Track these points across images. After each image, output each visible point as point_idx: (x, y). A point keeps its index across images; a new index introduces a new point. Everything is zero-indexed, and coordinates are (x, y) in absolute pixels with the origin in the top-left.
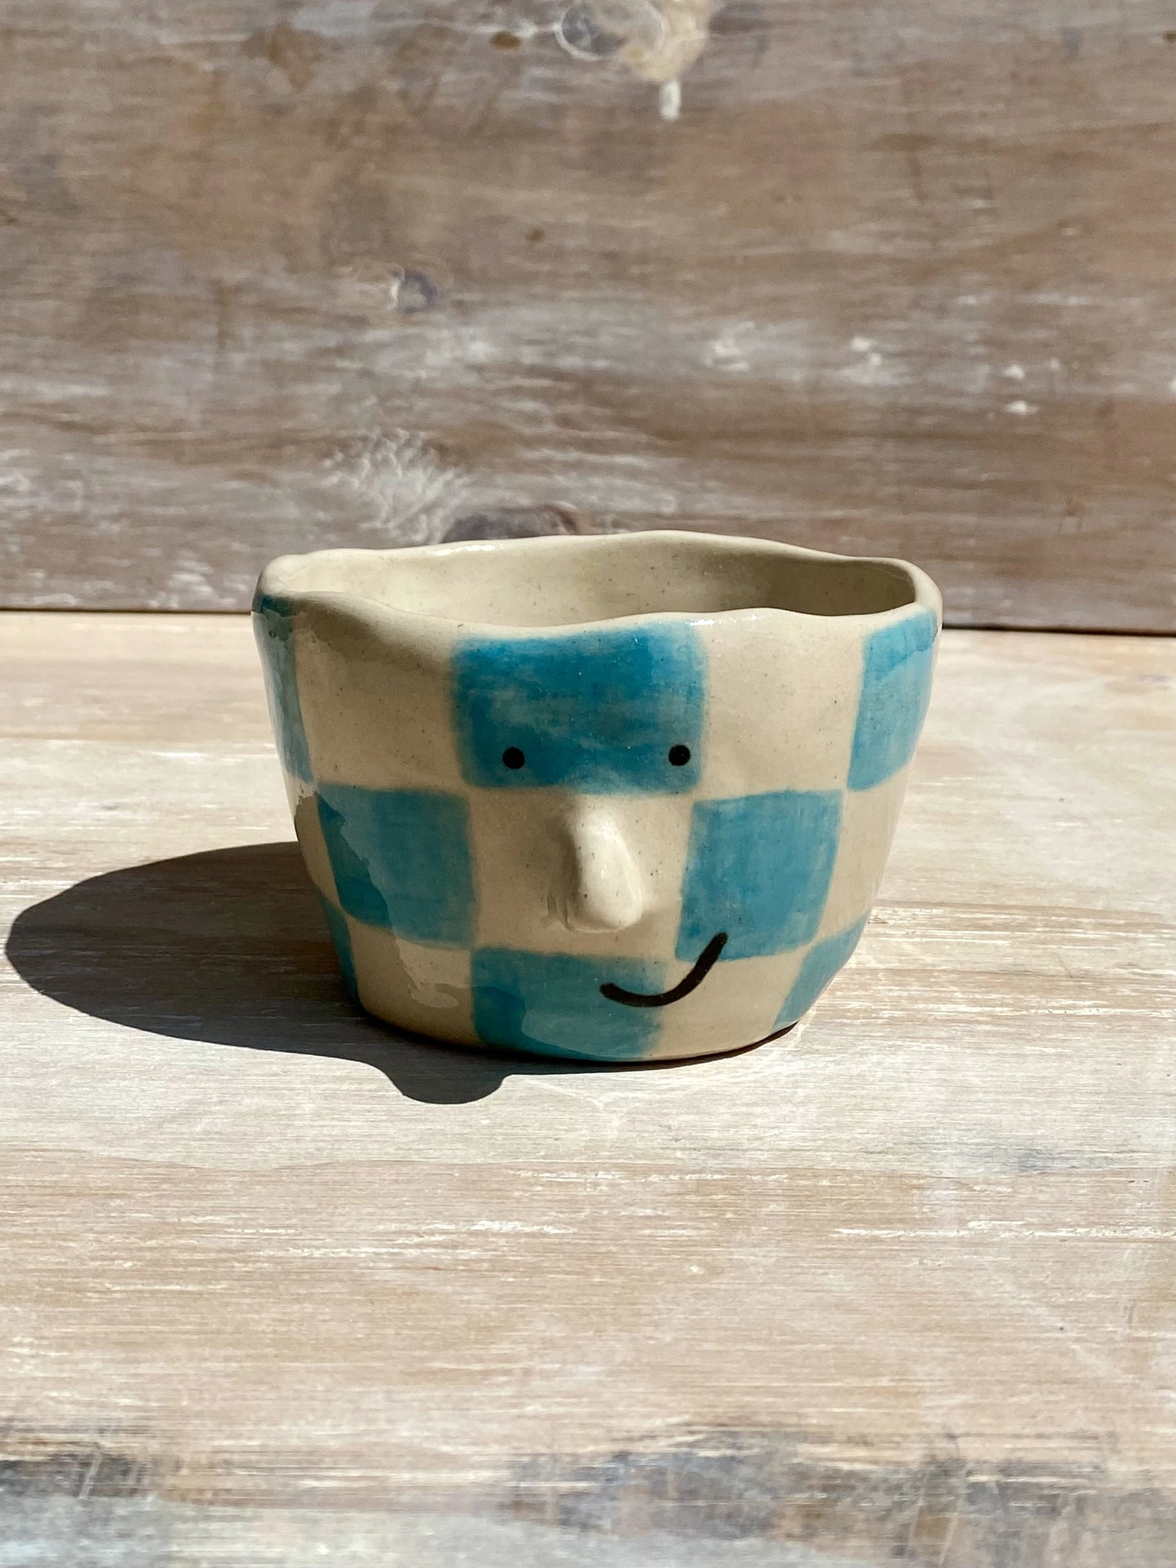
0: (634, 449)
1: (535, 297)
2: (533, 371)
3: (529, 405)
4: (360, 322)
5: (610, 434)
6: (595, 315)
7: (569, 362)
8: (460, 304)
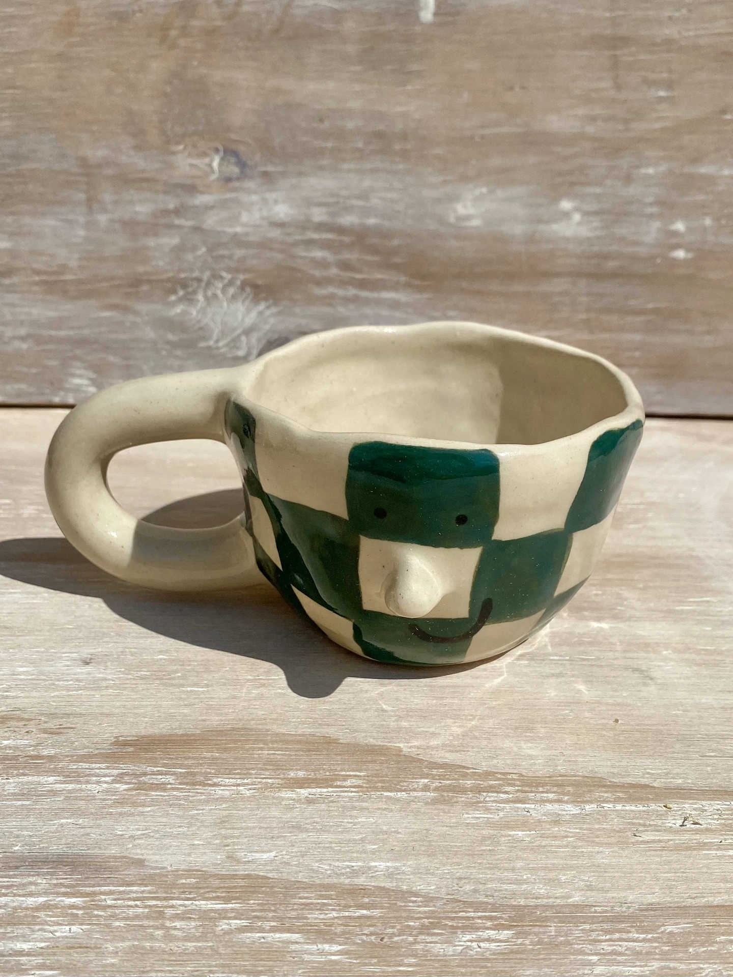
0: (395, 287)
1: (321, 168)
2: (321, 227)
3: (318, 254)
4: (192, 189)
5: (379, 276)
6: (367, 183)
7: (348, 220)
8: (265, 174)
